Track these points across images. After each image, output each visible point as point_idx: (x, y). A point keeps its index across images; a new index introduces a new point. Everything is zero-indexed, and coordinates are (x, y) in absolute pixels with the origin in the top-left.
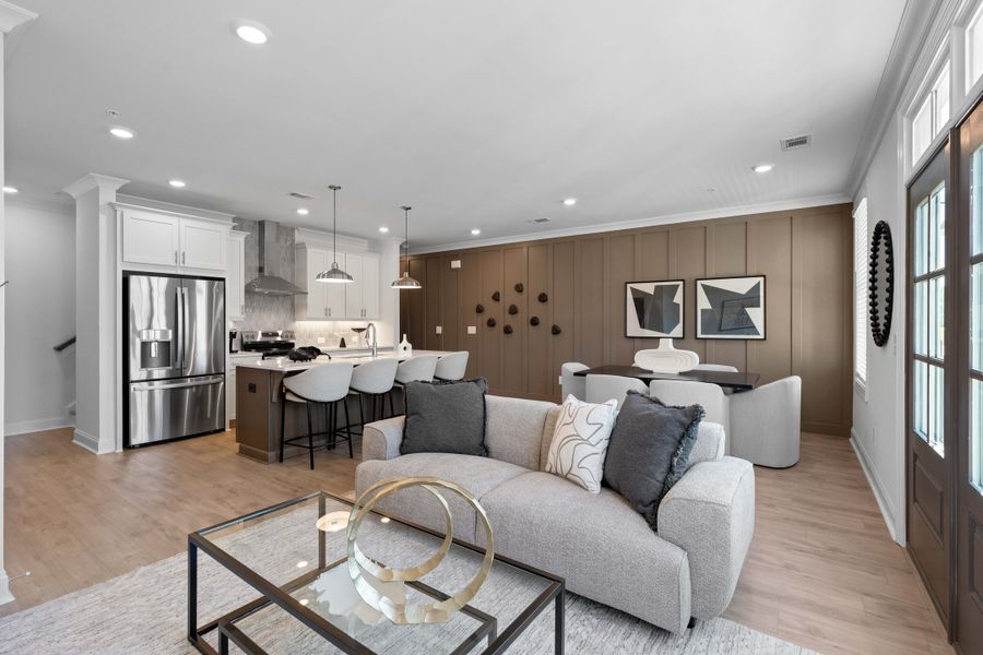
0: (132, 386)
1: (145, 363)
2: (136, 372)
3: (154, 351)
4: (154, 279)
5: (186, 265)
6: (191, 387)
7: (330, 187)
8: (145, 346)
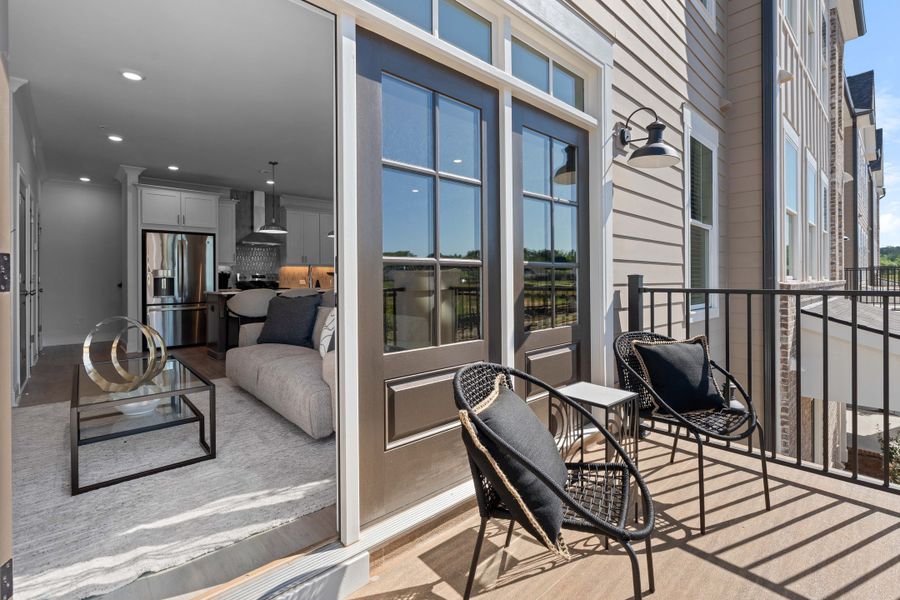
0: (148, 308)
1: (157, 292)
2: (151, 299)
3: (164, 284)
4: (166, 235)
5: (187, 224)
6: (200, 310)
7: (270, 163)
8: (157, 281)
